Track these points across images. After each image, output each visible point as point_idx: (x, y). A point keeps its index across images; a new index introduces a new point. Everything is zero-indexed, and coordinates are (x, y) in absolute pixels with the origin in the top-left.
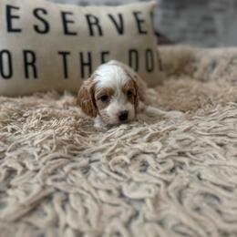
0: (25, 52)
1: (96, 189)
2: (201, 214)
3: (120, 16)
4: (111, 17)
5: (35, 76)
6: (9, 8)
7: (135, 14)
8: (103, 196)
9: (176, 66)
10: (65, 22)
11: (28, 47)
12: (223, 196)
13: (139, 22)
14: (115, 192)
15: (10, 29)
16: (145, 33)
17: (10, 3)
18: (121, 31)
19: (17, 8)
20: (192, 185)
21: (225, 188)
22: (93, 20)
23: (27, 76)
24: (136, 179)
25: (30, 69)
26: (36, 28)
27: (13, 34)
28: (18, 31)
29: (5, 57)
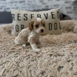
0: (21, 25)
3: (47, 14)
6: (18, 14)
10: (32, 17)
15: (18, 20)
16: (55, 18)
17: (19, 13)
19: (20, 14)
22: (39, 16)
26: (24, 19)
28: (20, 20)
29: (17, 26)
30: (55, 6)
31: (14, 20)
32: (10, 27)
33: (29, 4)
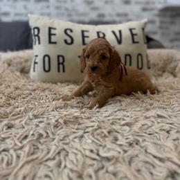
0: (59, 56)
1: (84, 149)
5: (64, 71)
6: (50, 29)
7: (130, 30)
10: (83, 37)
11: (60, 54)
12: (157, 165)
13: (133, 35)
15: (50, 42)
17: (51, 26)
19: (55, 29)
22: (101, 35)
24: (108, 146)
25: (61, 66)
26: (66, 41)
27: (51, 45)
28: (55, 43)
33: (58, 8)
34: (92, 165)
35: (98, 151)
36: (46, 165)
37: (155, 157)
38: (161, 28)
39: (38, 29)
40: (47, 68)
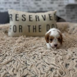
0: (20, 26)
1: (21, 60)
2: (39, 70)
3: (45, 16)
4: (42, 16)
6: (16, 15)
7: (49, 15)
8: (22, 62)
9: (63, 29)
10: (30, 18)
11: (21, 25)
13: (50, 17)
14: (25, 62)
15: (16, 20)
16: (52, 20)
18: (44, 20)
20: (41, 63)
21: (49, 64)
22: (37, 17)
23: (20, 31)
24: (31, 60)
25: (21, 30)
26: (22, 20)
28: (18, 20)
29: (15, 27)
30: (49, 8)
31: (12, 20)
32: (6, 28)
33: (23, 6)
34: (22, 67)
35: (26, 62)
36: (6, 66)
37: (47, 63)
38: (67, 13)
39: (12, 15)
40: (15, 31)
